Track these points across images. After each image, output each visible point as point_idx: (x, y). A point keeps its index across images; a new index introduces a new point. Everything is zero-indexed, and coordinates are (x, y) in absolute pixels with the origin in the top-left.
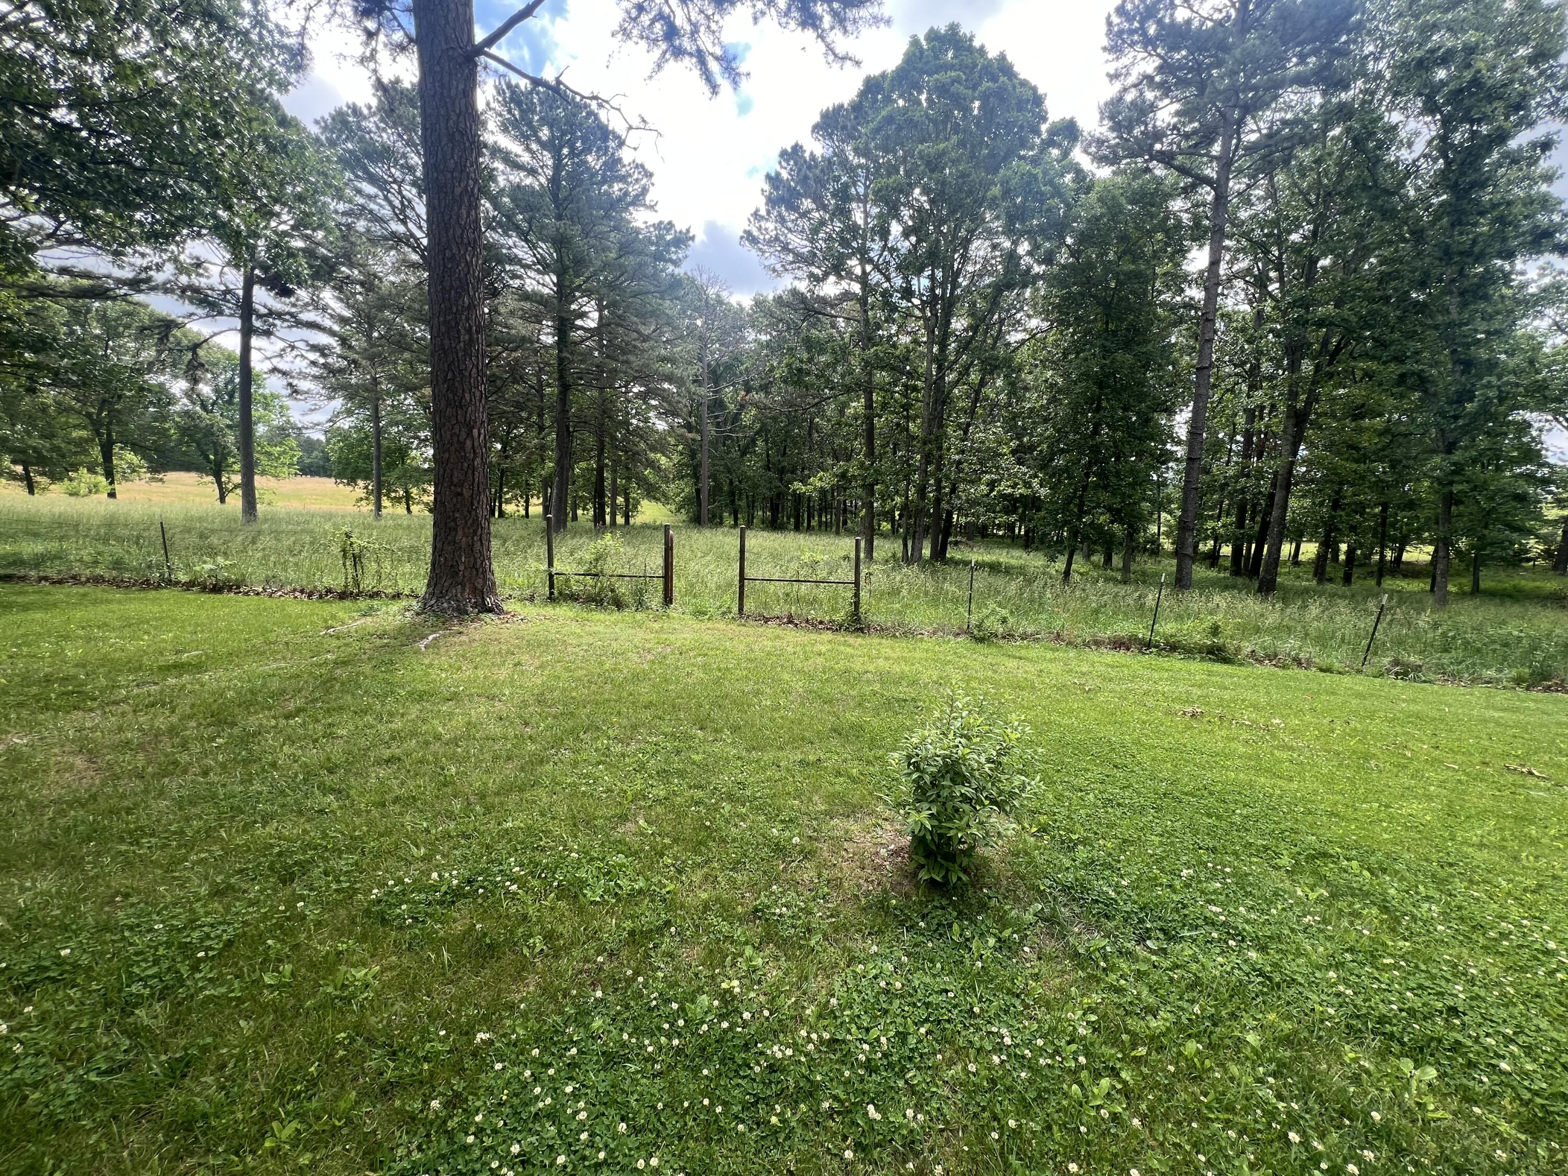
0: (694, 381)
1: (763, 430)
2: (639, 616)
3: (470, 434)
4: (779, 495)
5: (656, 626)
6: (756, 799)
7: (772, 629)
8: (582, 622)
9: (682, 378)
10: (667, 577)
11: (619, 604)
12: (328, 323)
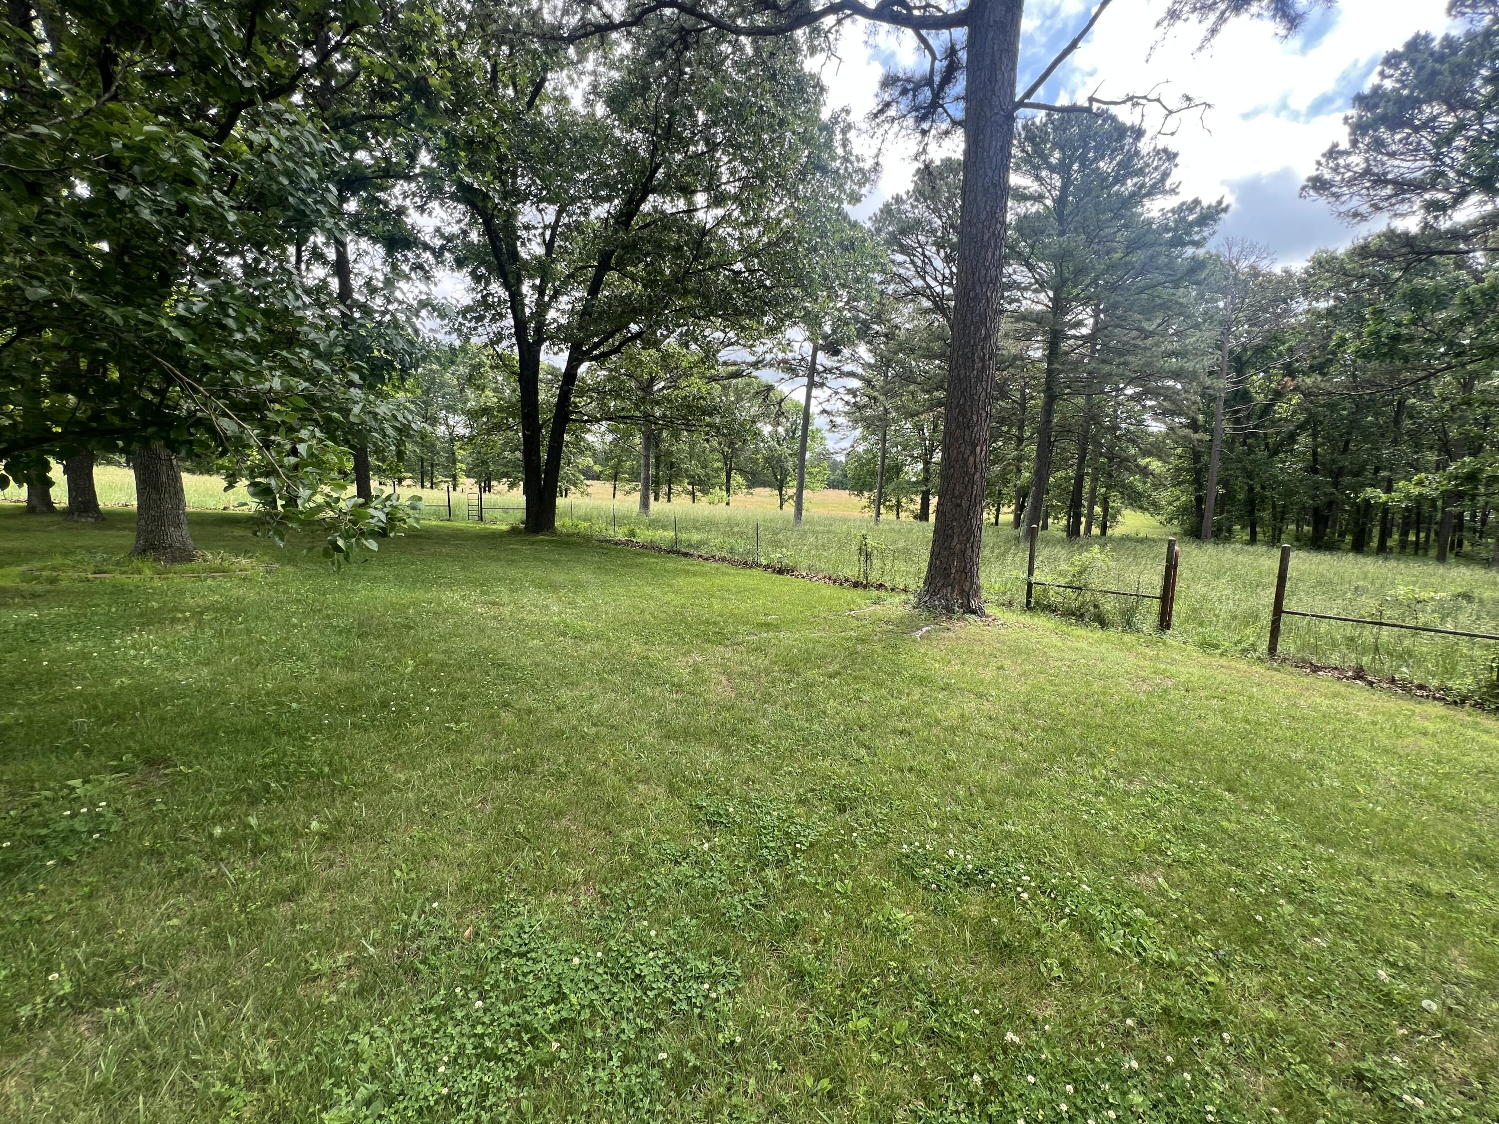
0: (1211, 373)
1: (1311, 423)
2: (1127, 638)
3: (973, 452)
4: (1330, 504)
5: (1150, 652)
6: (1335, 913)
7: (1325, 682)
8: (1064, 636)
9: (1195, 372)
10: (1167, 597)
11: (1102, 622)
12: (860, 371)
